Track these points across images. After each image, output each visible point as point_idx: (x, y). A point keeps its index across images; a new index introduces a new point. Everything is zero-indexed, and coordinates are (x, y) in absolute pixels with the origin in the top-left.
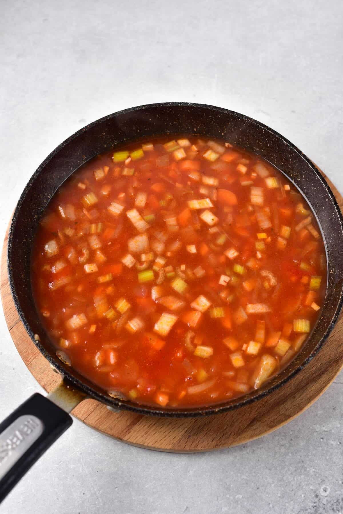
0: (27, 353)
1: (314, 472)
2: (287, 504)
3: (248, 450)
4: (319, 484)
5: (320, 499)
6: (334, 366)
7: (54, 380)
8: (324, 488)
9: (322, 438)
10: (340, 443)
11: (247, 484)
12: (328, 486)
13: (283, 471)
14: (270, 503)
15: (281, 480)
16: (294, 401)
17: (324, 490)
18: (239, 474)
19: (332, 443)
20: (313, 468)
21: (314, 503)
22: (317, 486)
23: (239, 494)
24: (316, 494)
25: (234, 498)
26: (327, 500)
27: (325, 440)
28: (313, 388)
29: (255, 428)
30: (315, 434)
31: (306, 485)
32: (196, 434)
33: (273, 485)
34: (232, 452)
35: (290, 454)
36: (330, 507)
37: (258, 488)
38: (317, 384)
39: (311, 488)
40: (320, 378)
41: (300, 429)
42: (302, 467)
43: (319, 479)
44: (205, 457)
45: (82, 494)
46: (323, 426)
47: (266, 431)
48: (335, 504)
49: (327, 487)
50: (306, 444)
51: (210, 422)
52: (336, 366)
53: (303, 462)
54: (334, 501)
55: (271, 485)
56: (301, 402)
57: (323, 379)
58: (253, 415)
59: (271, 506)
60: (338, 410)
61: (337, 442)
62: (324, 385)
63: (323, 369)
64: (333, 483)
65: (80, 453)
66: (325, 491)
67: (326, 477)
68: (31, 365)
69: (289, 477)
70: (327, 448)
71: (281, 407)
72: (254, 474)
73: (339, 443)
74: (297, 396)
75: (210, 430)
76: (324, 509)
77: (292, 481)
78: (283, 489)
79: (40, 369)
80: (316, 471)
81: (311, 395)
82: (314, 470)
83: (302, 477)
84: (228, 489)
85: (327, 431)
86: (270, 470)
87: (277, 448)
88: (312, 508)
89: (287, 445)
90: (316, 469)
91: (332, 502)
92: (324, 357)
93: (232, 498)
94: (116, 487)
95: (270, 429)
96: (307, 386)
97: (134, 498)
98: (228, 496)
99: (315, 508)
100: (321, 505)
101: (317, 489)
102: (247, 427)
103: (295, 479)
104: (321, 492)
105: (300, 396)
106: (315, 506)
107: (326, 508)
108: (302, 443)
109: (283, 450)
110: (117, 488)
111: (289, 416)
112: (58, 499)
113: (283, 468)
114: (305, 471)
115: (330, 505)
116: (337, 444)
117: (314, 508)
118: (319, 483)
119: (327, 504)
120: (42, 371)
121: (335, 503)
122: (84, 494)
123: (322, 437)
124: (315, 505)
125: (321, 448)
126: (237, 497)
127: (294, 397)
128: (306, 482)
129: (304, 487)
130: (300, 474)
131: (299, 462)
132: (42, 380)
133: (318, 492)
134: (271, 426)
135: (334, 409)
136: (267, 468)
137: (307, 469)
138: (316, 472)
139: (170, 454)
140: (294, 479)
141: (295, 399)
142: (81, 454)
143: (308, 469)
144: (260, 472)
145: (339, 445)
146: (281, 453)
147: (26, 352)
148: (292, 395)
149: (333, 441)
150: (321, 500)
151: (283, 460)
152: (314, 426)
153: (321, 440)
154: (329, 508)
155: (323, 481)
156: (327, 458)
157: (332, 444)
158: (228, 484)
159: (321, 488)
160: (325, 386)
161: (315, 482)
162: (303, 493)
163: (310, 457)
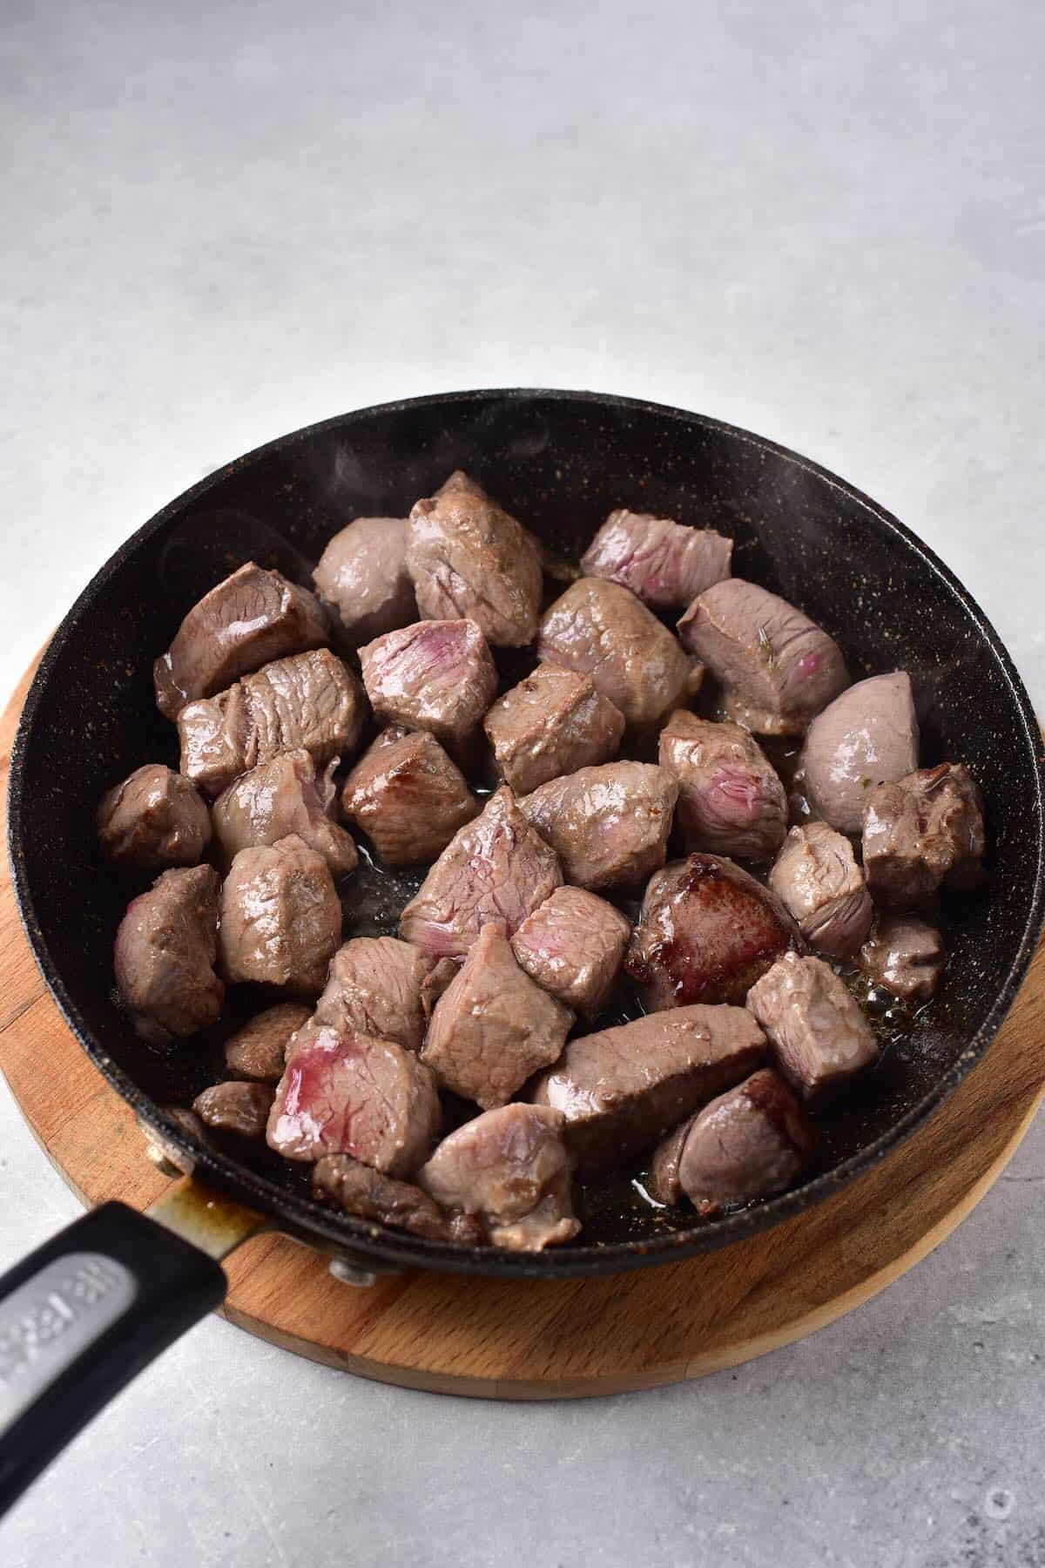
0: (47, 1103)
1: (962, 1446)
2: (881, 1549)
3: (749, 1387)
4: (979, 1484)
5: (984, 1531)
6: (1003, 1119)
7: (129, 1182)
8: (996, 1495)
9: (980, 1345)
10: (1037, 1357)
11: (750, 1490)
12: (1007, 1487)
13: (862, 1448)
14: (825, 1549)
15: (855, 1477)
16: (883, 1223)
17: (996, 1502)
18: (722, 1462)
19: (1013, 1356)
20: (959, 1435)
21: (968, 1542)
22: (975, 1489)
23: (726, 1521)
24: (971, 1513)
25: (710, 1535)
26: (1008, 1534)
27: (988, 1350)
28: (940, 1184)
29: (765, 1306)
30: (956, 1332)
31: (939, 1487)
32: (582, 1328)
33: (832, 1493)
34: (697, 1394)
35: (881, 1396)
36: (1020, 1552)
37: (786, 1503)
38: (954, 1173)
39: (955, 1494)
40: (959, 1155)
41: (906, 1319)
42: (923, 1433)
43: (979, 1469)
44: (612, 1411)
45: (222, 1535)
46: (982, 1310)
47: (800, 1315)
48: (1035, 1545)
49: (1007, 1492)
50: (929, 1363)
51: (624, 1294)
52: (1006, 1118)
53: (923, 1417)
54: (1029, 1534)
55: (826, 1493)
56: (906, 1224)
57: (968, 1158)
58: (759, 1266)
59: (830, 1554)
60: (1023, 1258)
61: (1027, 1356)
62: (975, 1173)
63: (968, 1129)
64: (1025, 1478)
65: (214, 1408)
66: (1000, 1502)
67: (1002, 1463)
68: (59, 1139)
69: (884, 1465)
70: (998, 1372)
71: (844, 1243)
72: (770, 1459)
73: (1032, 1358)
74: (892, 1207)
75: (625, 1317)
76: (1001, 1559)
77: (892, 1477)
78: (865, 1502)
79: (88, 1151)
80: (966, 1444)
81: (937, 1204)
82: (959, 1440)
83: (925, 1462)
84: (690, 1508)
85: (993, 1323)
86: (821, 1444)
87: (839, 1380)
88: (963, 1558)
89: (871, 1370)
90: (966, 1438)
91: (1025, 1538)
92: (968, 1092)
93: (702, 1535)
94: (332, 1512)
95: (812, 1309)
96: (922, 1179)
97: (389, 1544)
98: (690, 1528)
99: (972, 1557)
100: (990, 1548)
101: (975, 1500)
102: (740, 1306)
103: (903, 1470)
104: (986, 1508)
105: (903, 1208)
106: (972, 1552)
107: (1006, 1556)
108: (919, 1362)
109: (857, 1382)
110: (333, 1515)
111: (870, 1270)
112: (143, 1552)
113: (863, 1438)
114: (931, 1444)
115: (1017, 1547)
116: (1028, 1360)
117: (967, 1557)
118: (979, 1479)
119: (1010, 1543)
120: (93, 1154)
121: (1034, 1539)
122: (227, 1535)
123: (977, 1340)
124: (971, 1547)
125: (977, 1375)
126: (720, 1530)
127: (885, 1213)
128: (938, 1480)
129: (932, 1495)
130: (917, 1454)
131: (913, 1419)
132: (92, 1181)
133: (976, 1508)
134: (817, 1299)
135: (1009, 1256)
136: (810, 1439)
137: (937, 1438)
138: (968, 1449)
139: (499, 1405)
140: (899, 1472)
141: (887, 1217)
142: (217, 1412)
143: (941, 1440)
144: (789, 1453)
145: (1033, 1363)
146: (852, 1394)
147: (44, 1101)
148: (876, 1207)
149: (1012, 1351)
150: (988, 1534)
151: (859, 1415)
152: (951, 1309)
153: (978, 1349)
154: (1015, 1554)
155: (991, 1474)
156: (1000, 1403)
157: (1011, 1362)
158: (688, 1491)
159: (985, 1496)
160: (977, 1178)
161: (965, 1479)
162: (930, 1514)
163: (944, 1402)
